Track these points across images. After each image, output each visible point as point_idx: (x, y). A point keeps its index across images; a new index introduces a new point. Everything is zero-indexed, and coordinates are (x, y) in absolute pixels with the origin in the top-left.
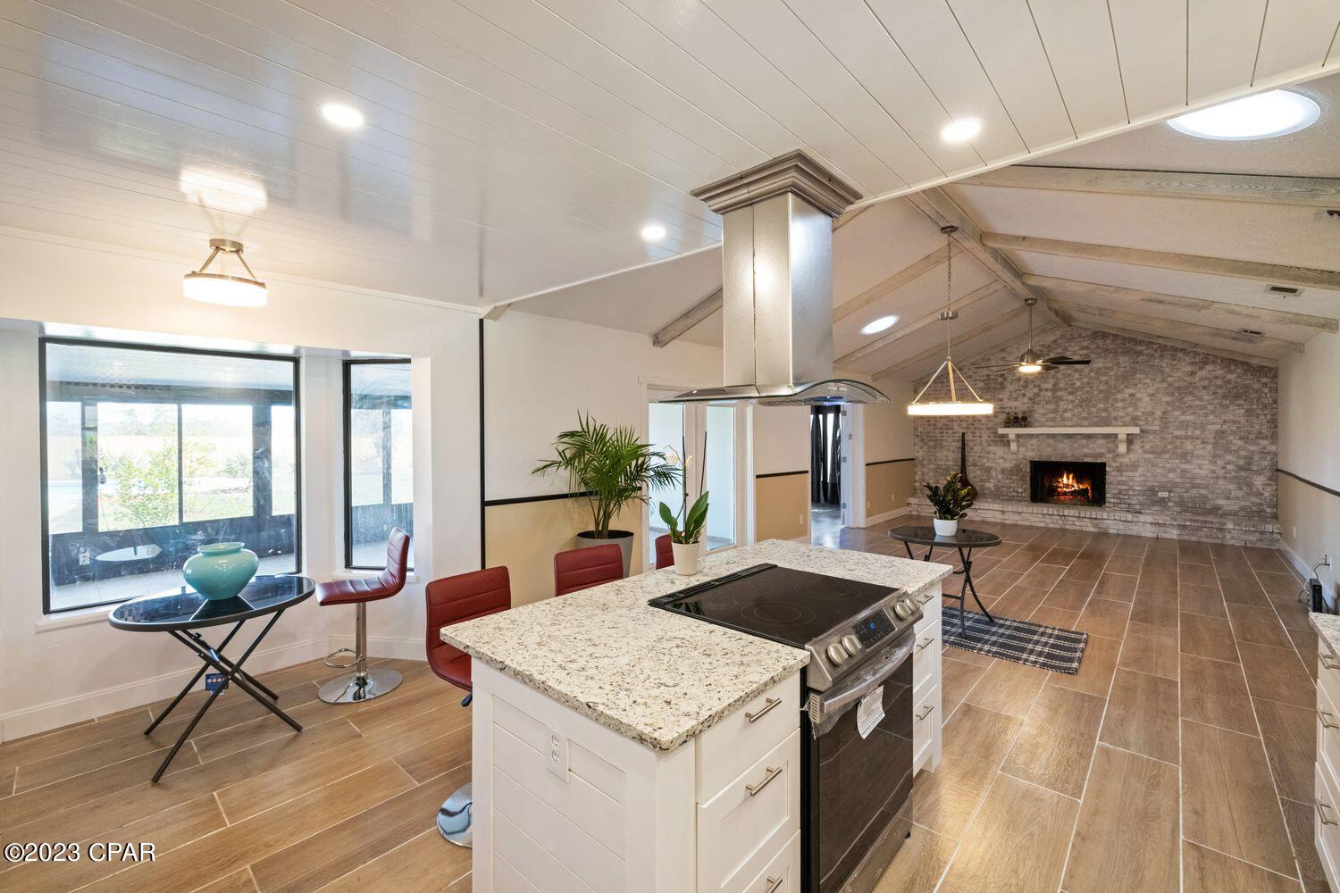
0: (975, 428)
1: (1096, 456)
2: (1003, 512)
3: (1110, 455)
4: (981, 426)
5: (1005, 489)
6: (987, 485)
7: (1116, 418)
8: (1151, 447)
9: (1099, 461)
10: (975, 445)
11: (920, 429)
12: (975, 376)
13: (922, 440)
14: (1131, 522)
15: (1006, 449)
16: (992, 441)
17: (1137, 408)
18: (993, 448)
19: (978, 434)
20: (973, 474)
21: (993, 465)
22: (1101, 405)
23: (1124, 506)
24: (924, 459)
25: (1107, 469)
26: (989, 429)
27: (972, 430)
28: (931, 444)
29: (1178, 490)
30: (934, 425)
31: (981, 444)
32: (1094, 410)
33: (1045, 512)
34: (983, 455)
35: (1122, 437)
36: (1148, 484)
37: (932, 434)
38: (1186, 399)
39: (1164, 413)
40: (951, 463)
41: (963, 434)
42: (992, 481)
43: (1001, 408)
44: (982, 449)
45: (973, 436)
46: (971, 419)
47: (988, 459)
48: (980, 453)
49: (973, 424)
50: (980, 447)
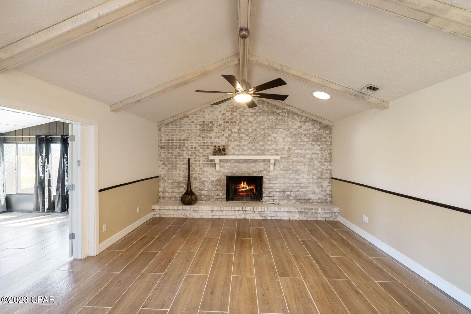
0: (196, 156)
1: (259, 172)
2: (212, 211)
3: (265, 172)
4: (199, 154)
5: (213, 194)
6: (203, 192)
7: (268, 150)
8: (284, 167)
9: (260, 175)
10: (196, 167)
11: (163, 156)
12: (196, 122)
13: (164, 163)
14: (278, 212)
15: (213, 169)
16: (206, 164)
17: (277, 145)
18: (206, 169)
19: (198, 159)
20: (195, 186)
21: (206, 179)
22: (261, 143)
23: (271, 201)
24: (165, 176)
25: (264, 180)
26: (204, 156)
27: (194, 156)
28: (170, 166)
29: (294, 190)
30: (172, 153)
31: (199, 166)
32: (258, 145)
33: (236, 209)
34: (200, 173)
35: (272, 161)
36: (282, 188)
37: (170, 159)
38: (298, 141)
39: (289, 148)
40: (182, 179)
41: (189, 159)
42: (206, 189)
43: (211, 143)
44: (200, 169)
45: (195, 161)
46: (194, 149)
47: (203, 175)
48: (199, 171)
49: (195, 153)
50: (199, 168)
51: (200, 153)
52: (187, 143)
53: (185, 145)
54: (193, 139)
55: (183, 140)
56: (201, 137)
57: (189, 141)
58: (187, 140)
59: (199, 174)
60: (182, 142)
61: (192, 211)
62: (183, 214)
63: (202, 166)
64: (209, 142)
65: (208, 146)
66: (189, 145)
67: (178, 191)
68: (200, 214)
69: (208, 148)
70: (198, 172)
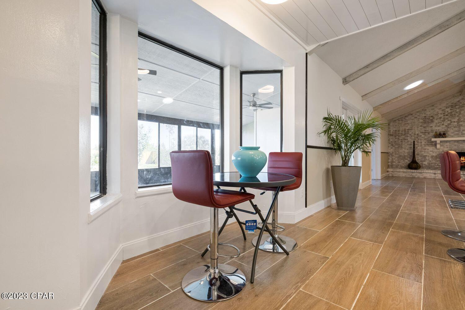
0: (418, 139)
2: (435, 174)
4: (421, 138)
5: (433, 165)
6: (424, 163)
10: (418, 146)
11: (391, 140)
12: (418, 117)
13: (392, 145)
15: (434, 147)
16: (427, 144)
18: (427, 147)
19: (420, 142)
20: (418, 159)
21: (427, 154)
24: (393, 153)
26: (425, 139)
27: (417, 140)
28: (397, 146)
30: (398, 138)
31: (421, 146)
34: (422, 150)
37: (397, 142)
40: (406, 154)
41: (414, 141)
42: (427, 161)
43: (431, 130)
44: (422, 148)
45: (417, 143)
46: (416, 135)
47: (425, 152)
48: (421, 149)
49: (417, 138)
50: (421, 147)
51: (422, 137)
52: (411, 131)
53: (409, 133)
54: (416, 128)
55: (408, 130)
56: (423, 127)
57: (412, 130)
58: (411, 130)
59: (420, 151)
60: (407, 131)
61: (418, 173)
62: (410, 174)
63: (423, 146)
64: (430, 130)
65: (429, 132)
66: (412, 133)
67: (403, 162)
68: (425, 175)
69: (429, 134)
70: (420, 150)
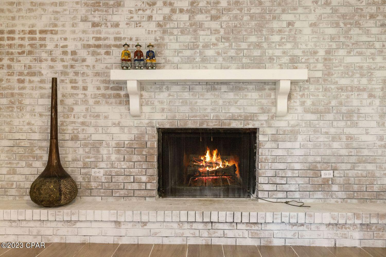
0: (76, 74)
1: (247, 118)
2: (117, 223)
3: (263, 117)
4: (85, 70)
5: (121, 178)
6: (94, 172)
8: (314, 104)
9: (251, 126)
10: (76, 104)
15: (123, 109)
16: (104, 96)
18: (103, 109)
19: (80, 84)
20: (74, 156)
21: (104, 137)
23: (280, 195)
25: (261, 138)
26: (97, 74)
27: (71, 76)
29: (344, 166)
30: (9, 67)
31: (85, 102)
33: (184, 218)
34: (88, 120)
36: (310, 159)
40: (36, 136)
42: (103, 165)
43: (116, 39)
44: (87, 109)
45: (72, 87)
46: (69, 56)
47: (96, 126)
48: (85, 117)
49: (72, 67)
50: (83, 108)
51: (88, 66)
52: (52, 39)
53: (45, 46)
54: (68, 28)
55: (41, 32)
56: (90, 24)
57: (56, 33)
58: (52, 32)
59: (83, 123)
60: (38, 36)
61: (60, 225)
62: (35, 232)
63: (91, 101)
64: (112, 37)
65: (109, 46)
66: (57, 46)
67: (27, 171)
68: (84, 232)
69: (107, 53)
70: (81, 120)
